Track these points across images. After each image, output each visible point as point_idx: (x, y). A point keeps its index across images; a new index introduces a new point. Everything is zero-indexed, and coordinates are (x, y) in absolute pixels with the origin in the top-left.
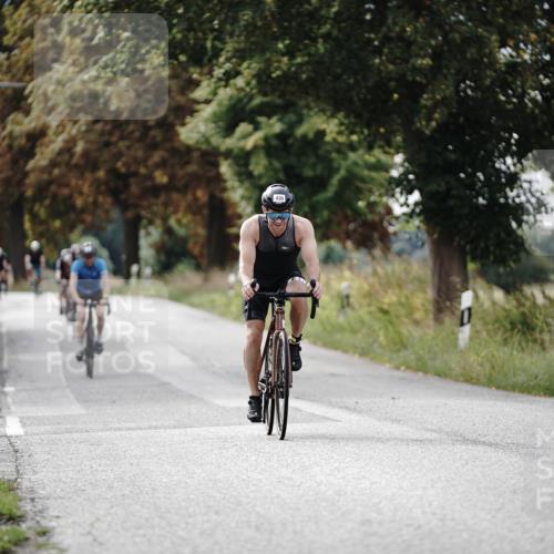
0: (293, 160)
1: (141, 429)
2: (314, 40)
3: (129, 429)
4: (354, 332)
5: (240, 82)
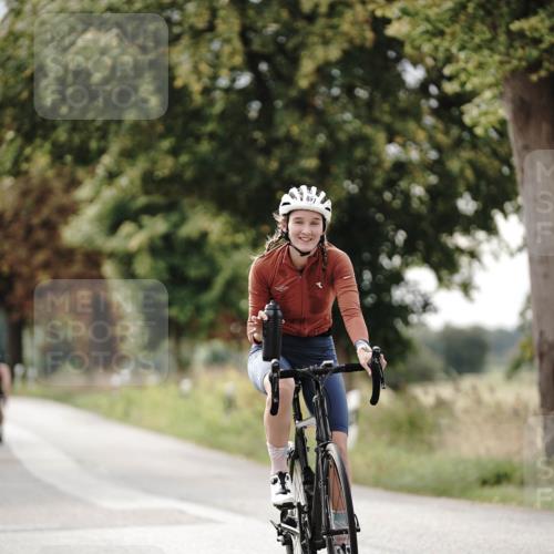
0: (177, 261)
1: (25, 530)
2: (198, 139)
3: (15, 531)
4: (239, 433)
5: (123, 181)
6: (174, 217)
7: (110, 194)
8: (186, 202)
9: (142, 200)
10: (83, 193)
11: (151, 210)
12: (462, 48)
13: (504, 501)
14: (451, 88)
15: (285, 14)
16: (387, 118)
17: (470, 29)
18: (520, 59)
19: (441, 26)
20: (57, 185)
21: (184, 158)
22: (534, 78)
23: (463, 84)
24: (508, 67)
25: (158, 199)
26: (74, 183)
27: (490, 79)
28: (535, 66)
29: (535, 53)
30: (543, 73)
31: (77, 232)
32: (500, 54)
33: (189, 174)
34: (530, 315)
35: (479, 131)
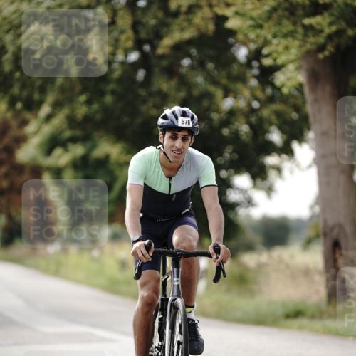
5: (56, 122)
6: (89, 144)
7: (47, 130)
8: (96, 134)
9: (68, 134)
10: (30, 128)
11: (74, 140)
12: (275, 36)
13: (301, 328)
14: (267, 62)
15: (160, 14)
16: (224, 81)
17: (279, 24)
18: (311, 44)
19: (260, 22)
20: (14, 124)
21: (95, 106)
22: (321, 56)
23: (275, 60)
24: (304, 49)
25: (78, 133)
26: (25, 123)
27: (292, 57)
28: (321, 48)
29: (321, 40)
30: (327, 53)
31: (26, 153)
32: (299, 40)
33: (98, 117)
34: (317, 209)
35: (285, 91)
